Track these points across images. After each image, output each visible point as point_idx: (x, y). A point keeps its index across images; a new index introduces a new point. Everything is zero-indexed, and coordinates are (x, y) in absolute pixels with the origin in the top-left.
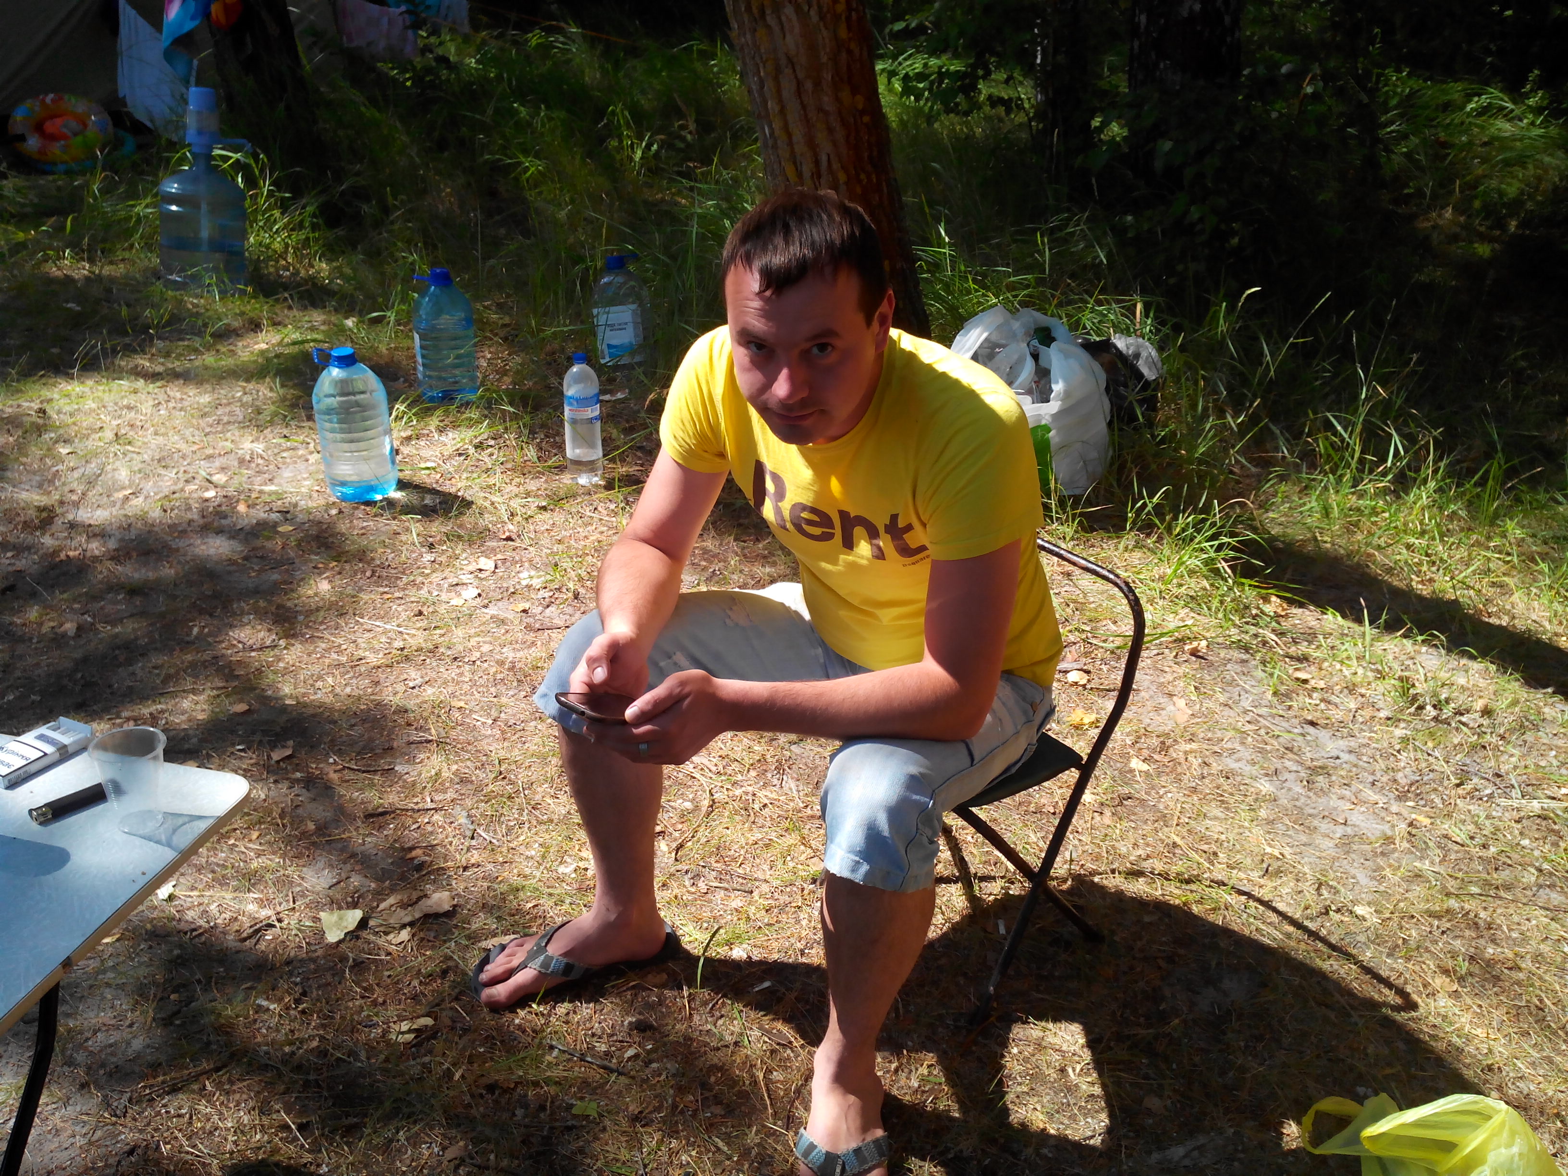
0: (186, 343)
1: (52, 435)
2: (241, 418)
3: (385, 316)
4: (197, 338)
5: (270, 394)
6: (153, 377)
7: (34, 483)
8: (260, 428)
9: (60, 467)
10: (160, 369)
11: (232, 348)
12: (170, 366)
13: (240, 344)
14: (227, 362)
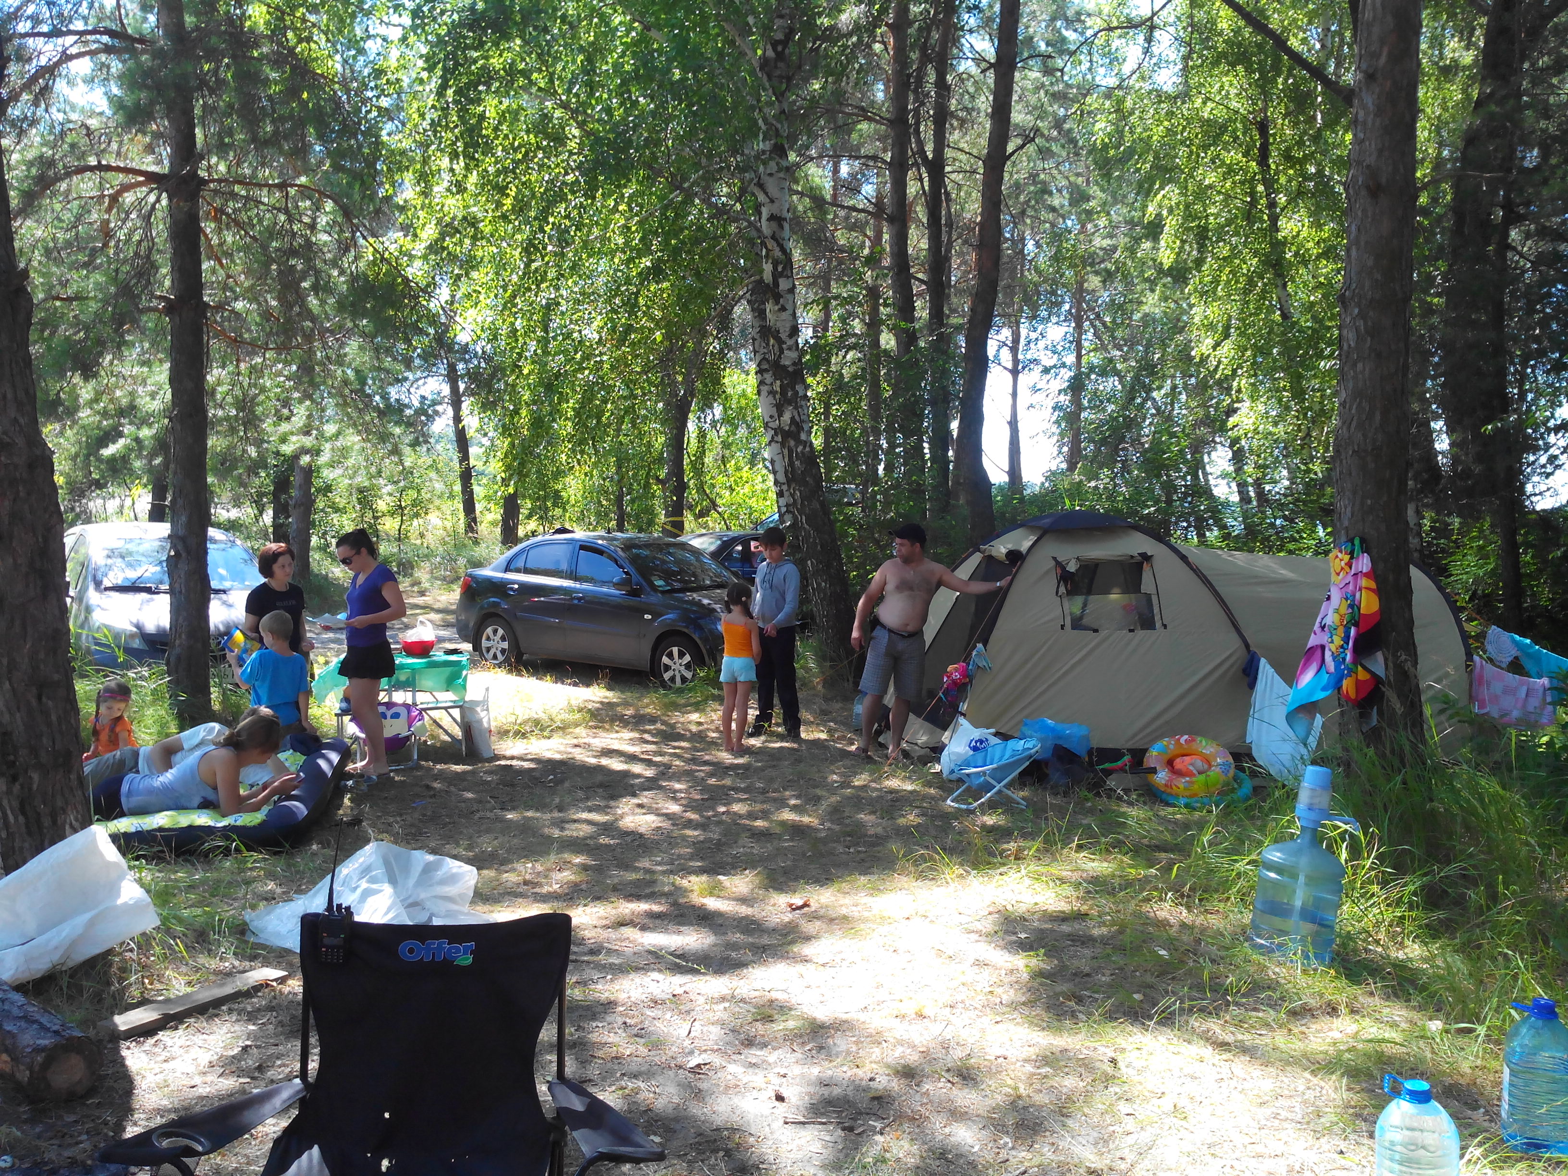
0: (1261, 1014)
1: (1117, 1089)
2: (1299, 1117)
3: (1474, 1030)
4: (1272, 1012)
5: (1333, 1095)
6: (1223, 1046)
7: (1091, 1140)
8: (1318, 1134)
9: (1116, 1128)
10: (1230, 1039)
11: (1303, 1029)
12: (1240, 1037)
13: (1314, 1026)
14: (1298, 1046)
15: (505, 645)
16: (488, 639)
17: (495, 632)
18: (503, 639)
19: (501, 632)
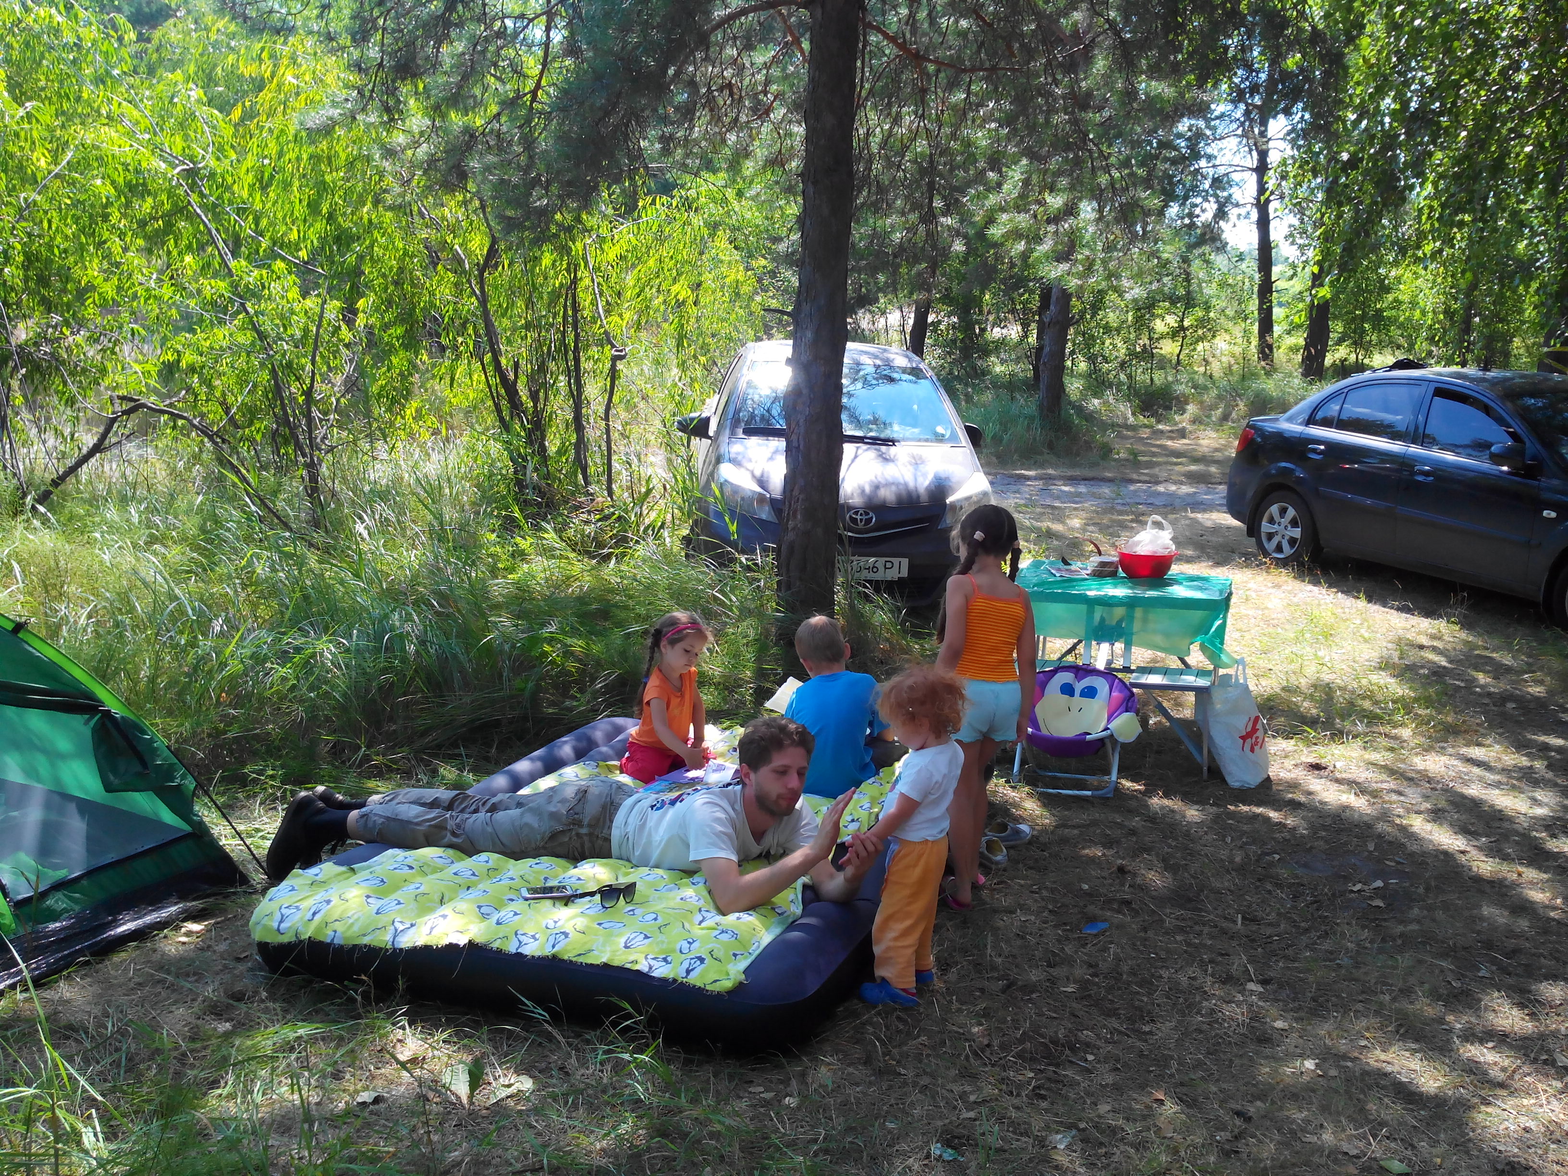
15: (1297, 533)
16: (1271, 521)
17: (1283, 511)
18: (1294, 523)
19: (1291, 512)
